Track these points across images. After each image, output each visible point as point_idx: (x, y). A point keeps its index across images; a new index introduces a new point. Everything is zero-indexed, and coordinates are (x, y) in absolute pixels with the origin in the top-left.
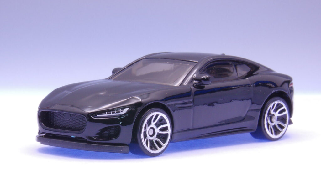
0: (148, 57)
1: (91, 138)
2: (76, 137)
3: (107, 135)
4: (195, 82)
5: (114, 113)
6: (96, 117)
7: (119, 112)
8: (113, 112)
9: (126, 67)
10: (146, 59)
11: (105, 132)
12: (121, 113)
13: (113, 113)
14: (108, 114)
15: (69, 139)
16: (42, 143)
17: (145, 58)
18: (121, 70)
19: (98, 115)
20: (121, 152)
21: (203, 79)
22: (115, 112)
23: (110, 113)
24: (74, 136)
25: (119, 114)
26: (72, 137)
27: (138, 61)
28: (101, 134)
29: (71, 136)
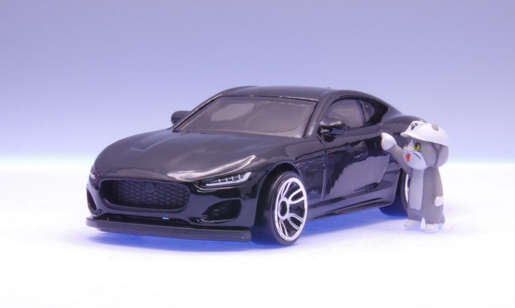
0: (228, 94)
1: (193, 219)
2: (170, 219)
3: (218, 215)
4: (323, 131)
5: (231, 180)
6: (204, 187)
7: (238, 179)
8: (230, 178)
9: (197, 110)
10: (225, 98)
11: (216, 210)
12: (241, 180)
13: (229, 180)
14: (222, 182)
15: (159, 222)
16: (102, 230)
17: (223, 96)
18: (191, 114)
19: (207, 185)
20: (242, 241)
21: (335, 127)
22: (233, 179)
23: (225, 181)
24: (166, 217)
25: (238, 181)
26: (164, 218)
27: (212, 101)
28: (210, 213)
29: (162, 218)
